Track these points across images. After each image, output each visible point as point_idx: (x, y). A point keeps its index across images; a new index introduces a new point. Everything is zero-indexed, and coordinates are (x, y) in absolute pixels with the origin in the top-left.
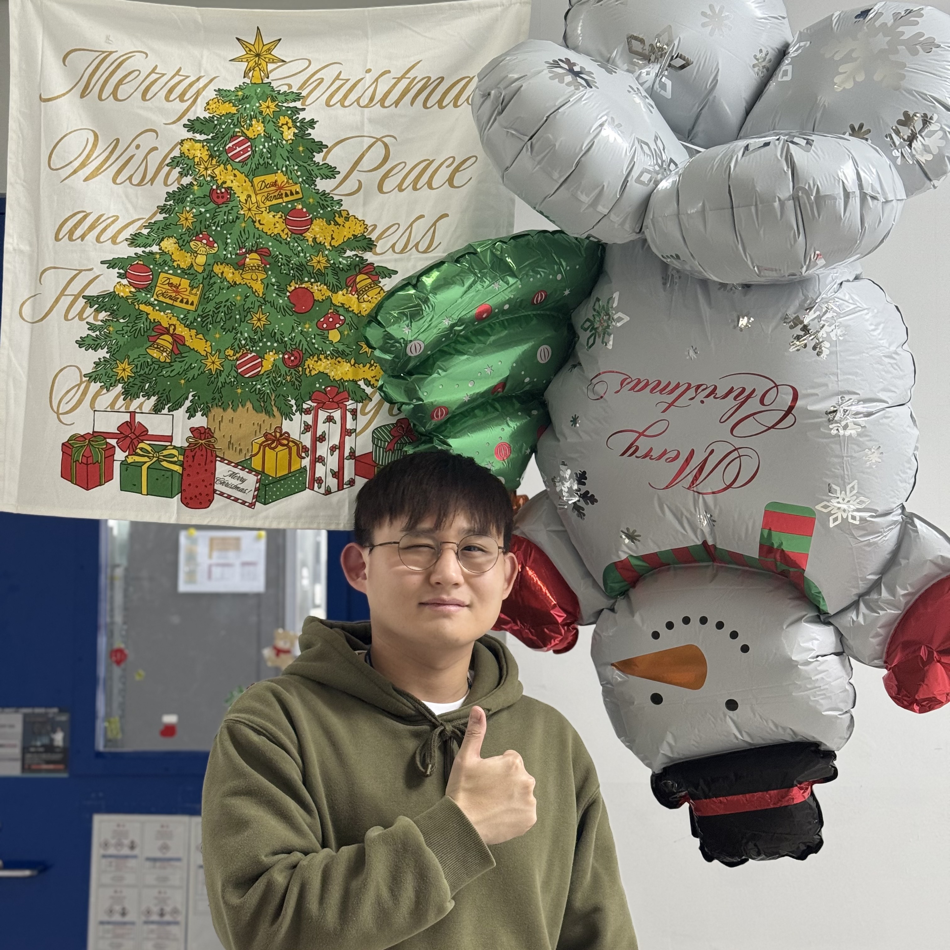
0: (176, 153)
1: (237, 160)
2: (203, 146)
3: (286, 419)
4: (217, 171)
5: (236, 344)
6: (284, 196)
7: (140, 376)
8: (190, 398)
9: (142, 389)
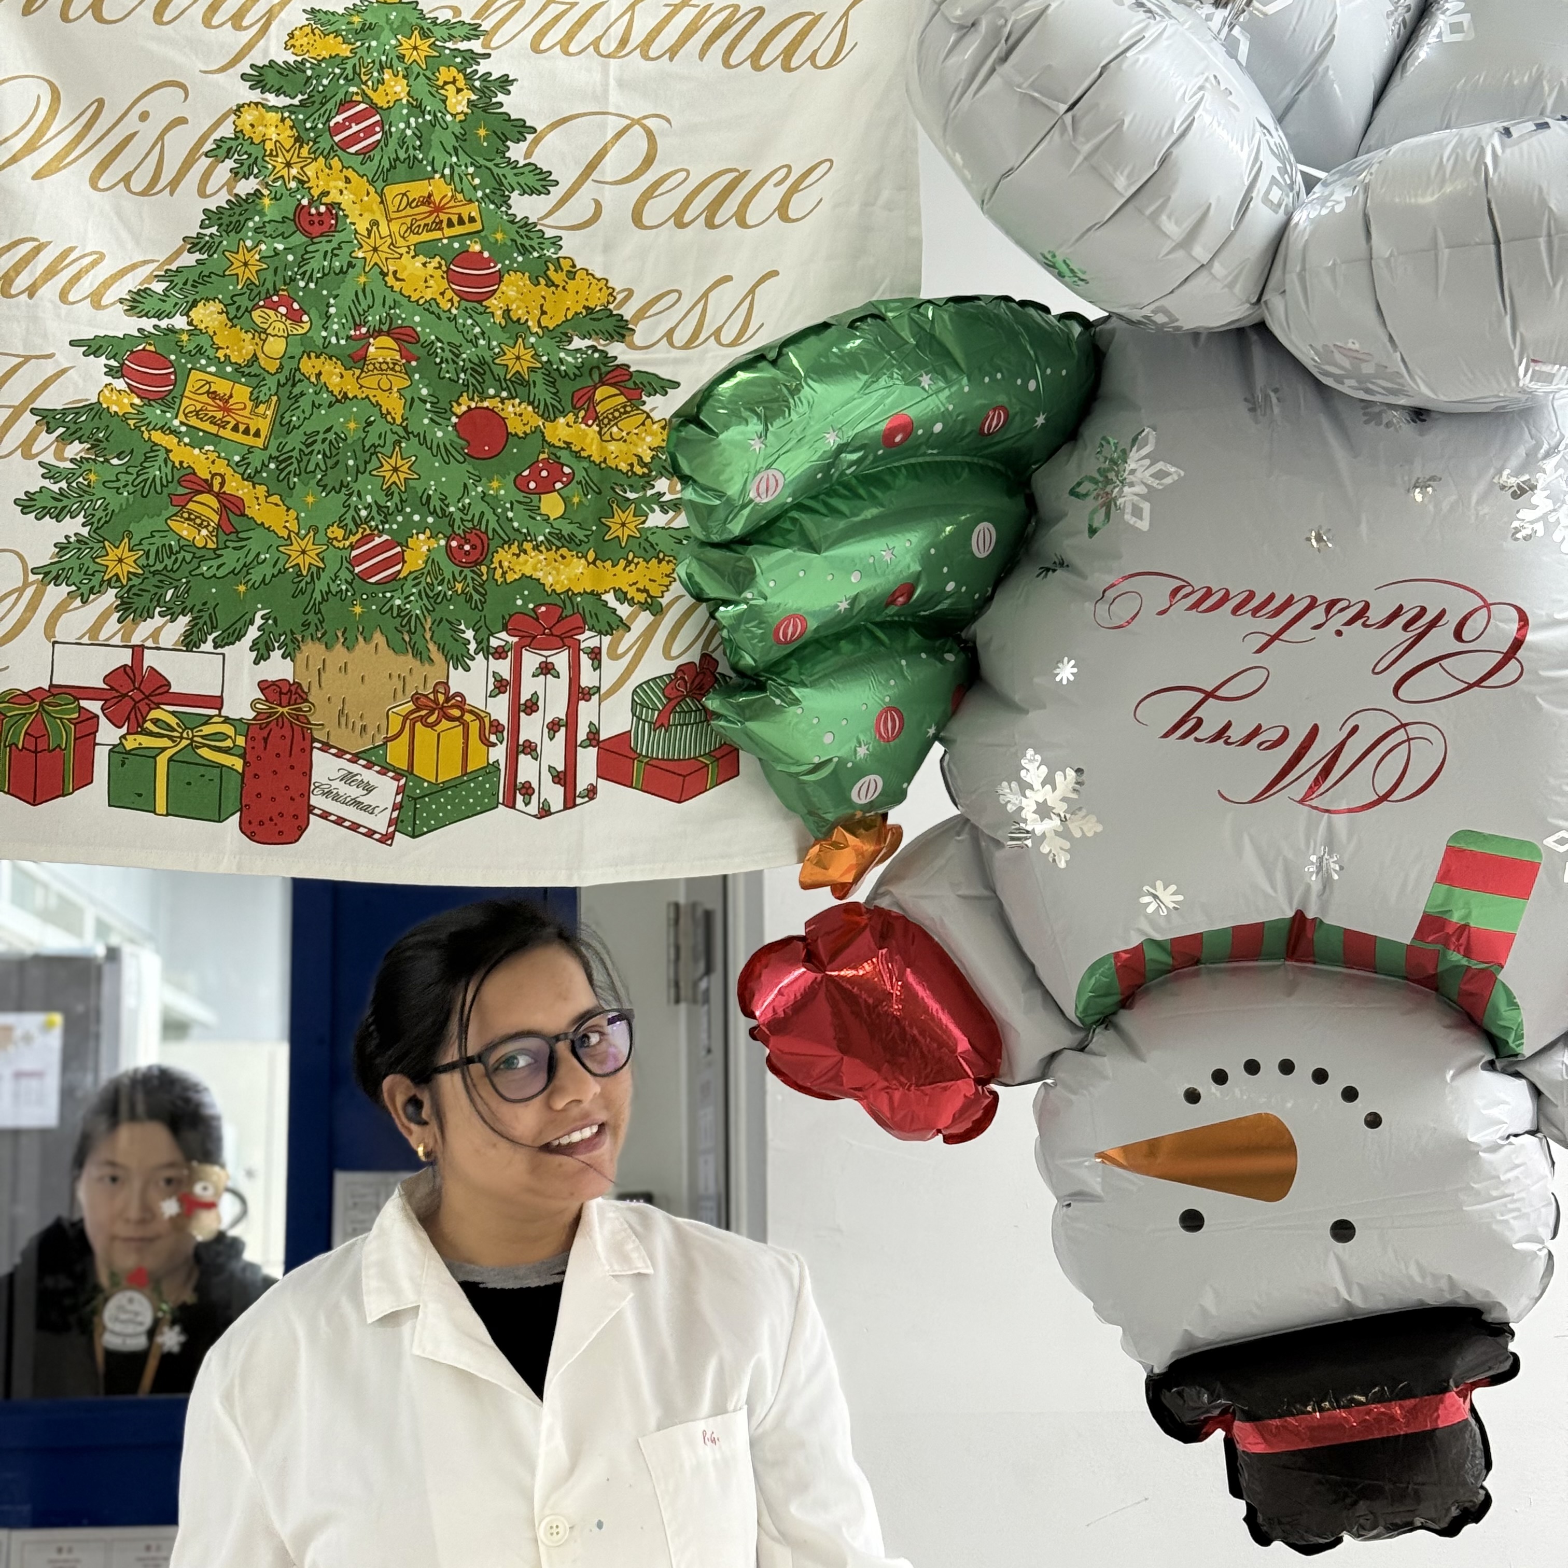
0: (226, 130)
1: (353, 150)
2: (283, 120)
3: (456, 669)
4: (310, 171)
5: (349, 516)
6: (444, 225)
7: (154, 573)
8: (258, 621)
9: (159, 600)
